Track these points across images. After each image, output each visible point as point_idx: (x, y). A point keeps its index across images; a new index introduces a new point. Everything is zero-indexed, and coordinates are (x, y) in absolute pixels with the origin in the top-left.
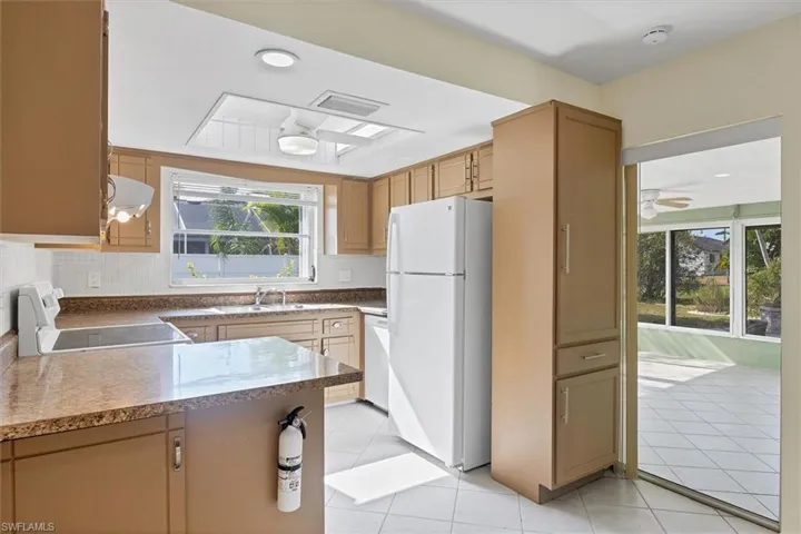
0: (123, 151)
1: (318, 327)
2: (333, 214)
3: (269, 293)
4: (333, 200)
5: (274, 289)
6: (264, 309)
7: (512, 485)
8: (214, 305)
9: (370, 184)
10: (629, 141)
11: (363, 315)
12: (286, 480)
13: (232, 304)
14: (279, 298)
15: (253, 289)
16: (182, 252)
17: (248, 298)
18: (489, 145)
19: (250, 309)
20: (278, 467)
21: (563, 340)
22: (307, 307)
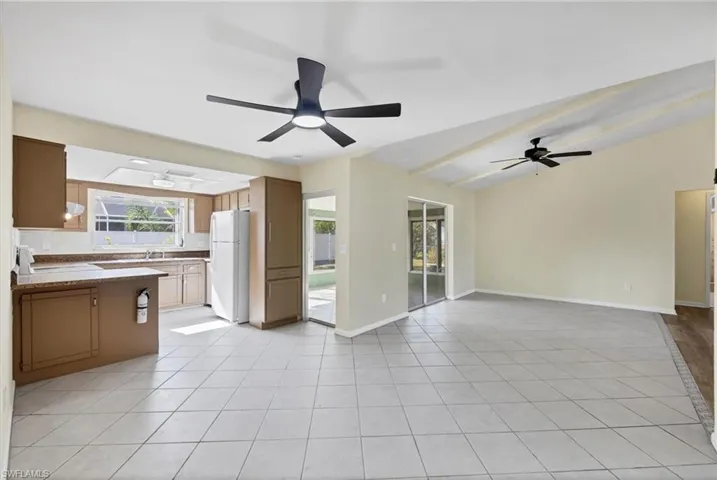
0: (74, 182)
1: (180, 268)
2: (192, 213)
3: (154, 253)
4: (192, 205)
5: (157, 251)
6: (150, 260)
7: (255, 326)
8: (121, 259)
9: (213, 197)
10: (304, 190)
11: (206, 263)
12: (140, 312)
13: (132, 258)
14: (161, 255)
15: (145, 251)
16: (105, 230)
17: (142, 255)
18: (248, 189)
19: (142, 260)
20: (137, 308)
21: (269, 266)
22: (176, 259)
